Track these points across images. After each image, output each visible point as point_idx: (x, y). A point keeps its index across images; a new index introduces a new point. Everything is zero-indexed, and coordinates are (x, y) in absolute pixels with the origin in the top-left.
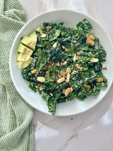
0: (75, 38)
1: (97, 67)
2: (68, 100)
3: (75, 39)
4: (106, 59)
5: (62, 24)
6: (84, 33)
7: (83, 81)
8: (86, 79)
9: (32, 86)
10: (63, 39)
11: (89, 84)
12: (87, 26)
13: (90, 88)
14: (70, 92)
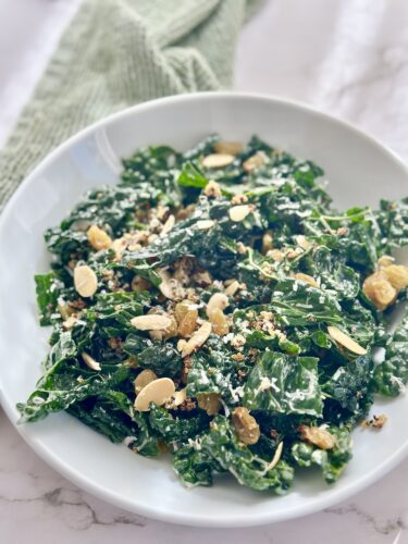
0: (330, 222)
1: (343, 376)
2: (131, 446)
3: (328, 228)
4: (403, 389)
5: (317, 172)
6: (378, 249)
7: (246, 395)
8: (266, 383)
9: (49, 288)
10: (283, 202)
11: (262, 416)
12: (402, 223)
13: (255, 440)
14: (163, 406)
